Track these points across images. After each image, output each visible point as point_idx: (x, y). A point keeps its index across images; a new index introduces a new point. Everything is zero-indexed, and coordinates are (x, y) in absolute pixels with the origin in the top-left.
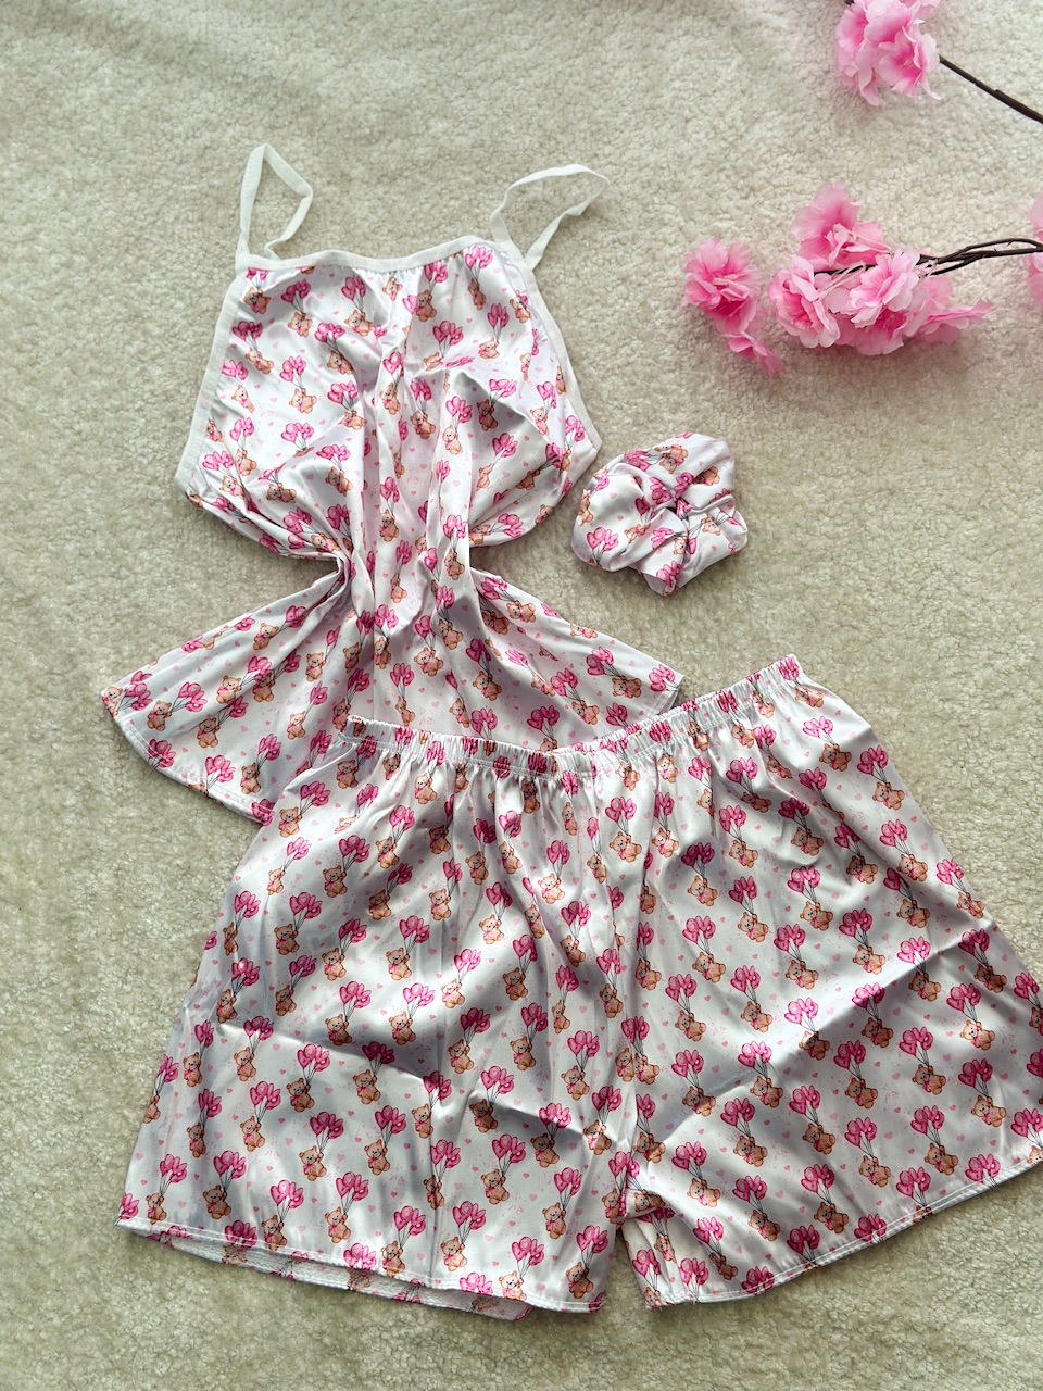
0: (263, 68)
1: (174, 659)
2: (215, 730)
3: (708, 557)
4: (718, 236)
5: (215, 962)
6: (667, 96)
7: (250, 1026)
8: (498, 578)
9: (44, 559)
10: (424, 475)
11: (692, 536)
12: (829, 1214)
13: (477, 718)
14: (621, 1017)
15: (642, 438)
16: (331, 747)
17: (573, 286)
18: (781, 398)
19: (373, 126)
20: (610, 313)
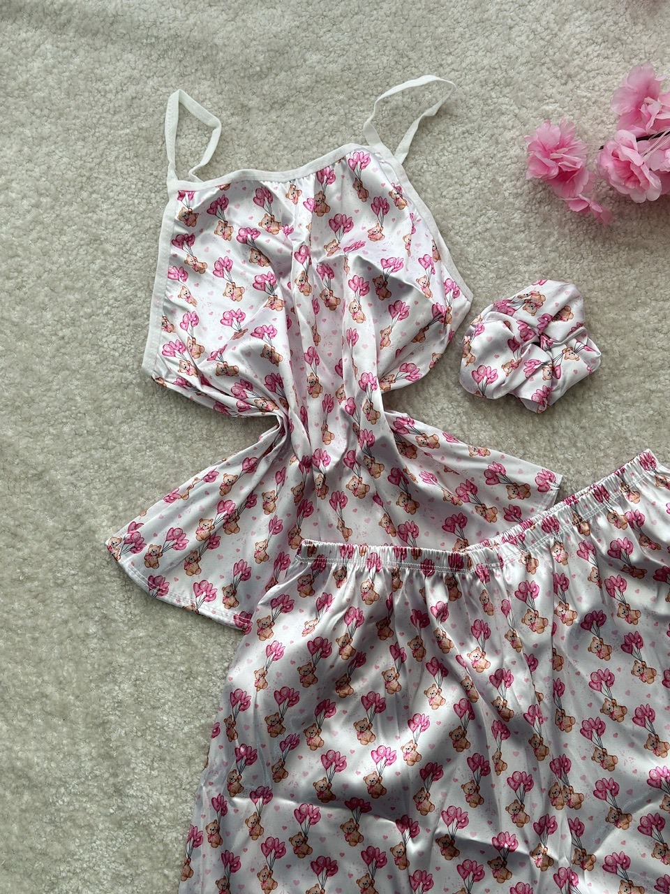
0: (170, 29)
1: (159, 510)
2: (197, 561)
3: (572, 379)
4: (547, 117)
5: (221, 747)
6: (492, 10)
7: (254, 795)
8: (405, 415)
9: (48, 441)
10: (336, 340)
11: (557, 363)
13: (403, 530)
14: (548, 759)
15: (505, 288)
16: (291, 567)
17: (436, 173)
18: (612, 243)
19: (262, 65)
20: (467, 190)
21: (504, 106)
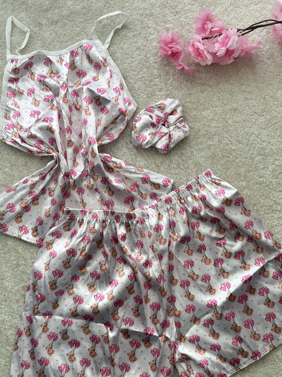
1: (4, 195)
2: (21, 217)
3: (177, 140)
4: (168, 30)
5: (30, 295)
7: (44, 315)
8: (108, 155)
10: (80, 123)
11: (171, 133)
12: (242, 353)
13: (107, 203)
14: (167, 297)
15: (151, 102)
16: (60, 219)
17: (121, 53)
18: (195, 83)
19: (47, 6)
20: (135, 60)
21: (150, 25)
